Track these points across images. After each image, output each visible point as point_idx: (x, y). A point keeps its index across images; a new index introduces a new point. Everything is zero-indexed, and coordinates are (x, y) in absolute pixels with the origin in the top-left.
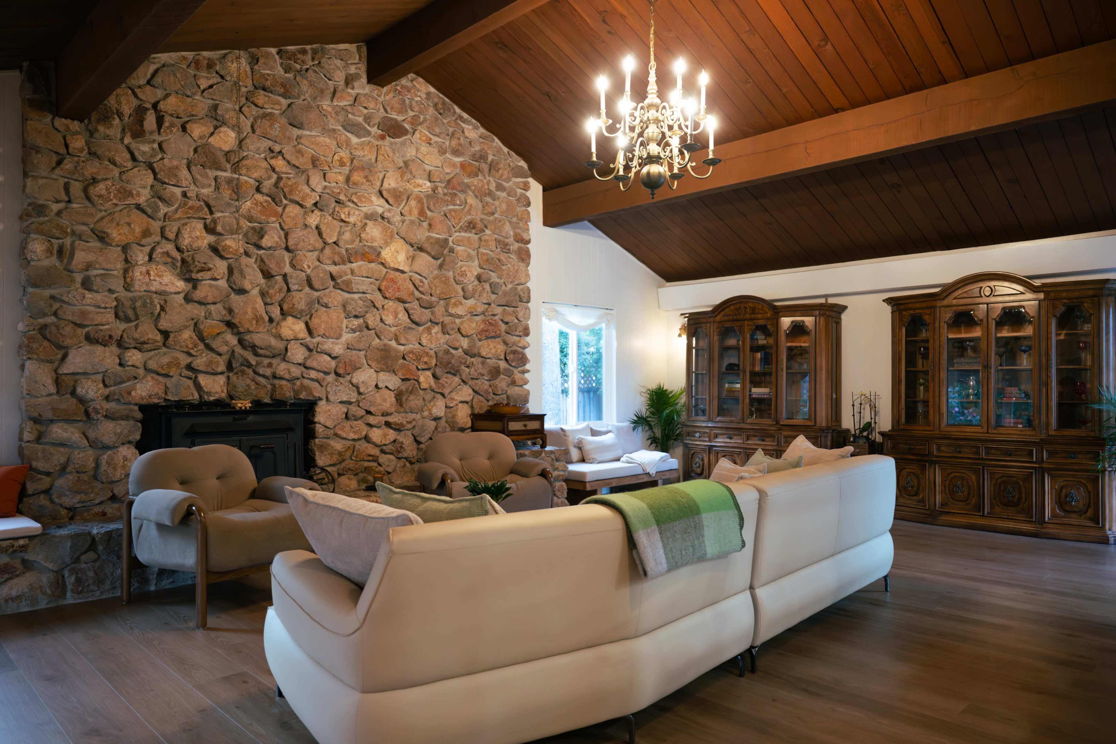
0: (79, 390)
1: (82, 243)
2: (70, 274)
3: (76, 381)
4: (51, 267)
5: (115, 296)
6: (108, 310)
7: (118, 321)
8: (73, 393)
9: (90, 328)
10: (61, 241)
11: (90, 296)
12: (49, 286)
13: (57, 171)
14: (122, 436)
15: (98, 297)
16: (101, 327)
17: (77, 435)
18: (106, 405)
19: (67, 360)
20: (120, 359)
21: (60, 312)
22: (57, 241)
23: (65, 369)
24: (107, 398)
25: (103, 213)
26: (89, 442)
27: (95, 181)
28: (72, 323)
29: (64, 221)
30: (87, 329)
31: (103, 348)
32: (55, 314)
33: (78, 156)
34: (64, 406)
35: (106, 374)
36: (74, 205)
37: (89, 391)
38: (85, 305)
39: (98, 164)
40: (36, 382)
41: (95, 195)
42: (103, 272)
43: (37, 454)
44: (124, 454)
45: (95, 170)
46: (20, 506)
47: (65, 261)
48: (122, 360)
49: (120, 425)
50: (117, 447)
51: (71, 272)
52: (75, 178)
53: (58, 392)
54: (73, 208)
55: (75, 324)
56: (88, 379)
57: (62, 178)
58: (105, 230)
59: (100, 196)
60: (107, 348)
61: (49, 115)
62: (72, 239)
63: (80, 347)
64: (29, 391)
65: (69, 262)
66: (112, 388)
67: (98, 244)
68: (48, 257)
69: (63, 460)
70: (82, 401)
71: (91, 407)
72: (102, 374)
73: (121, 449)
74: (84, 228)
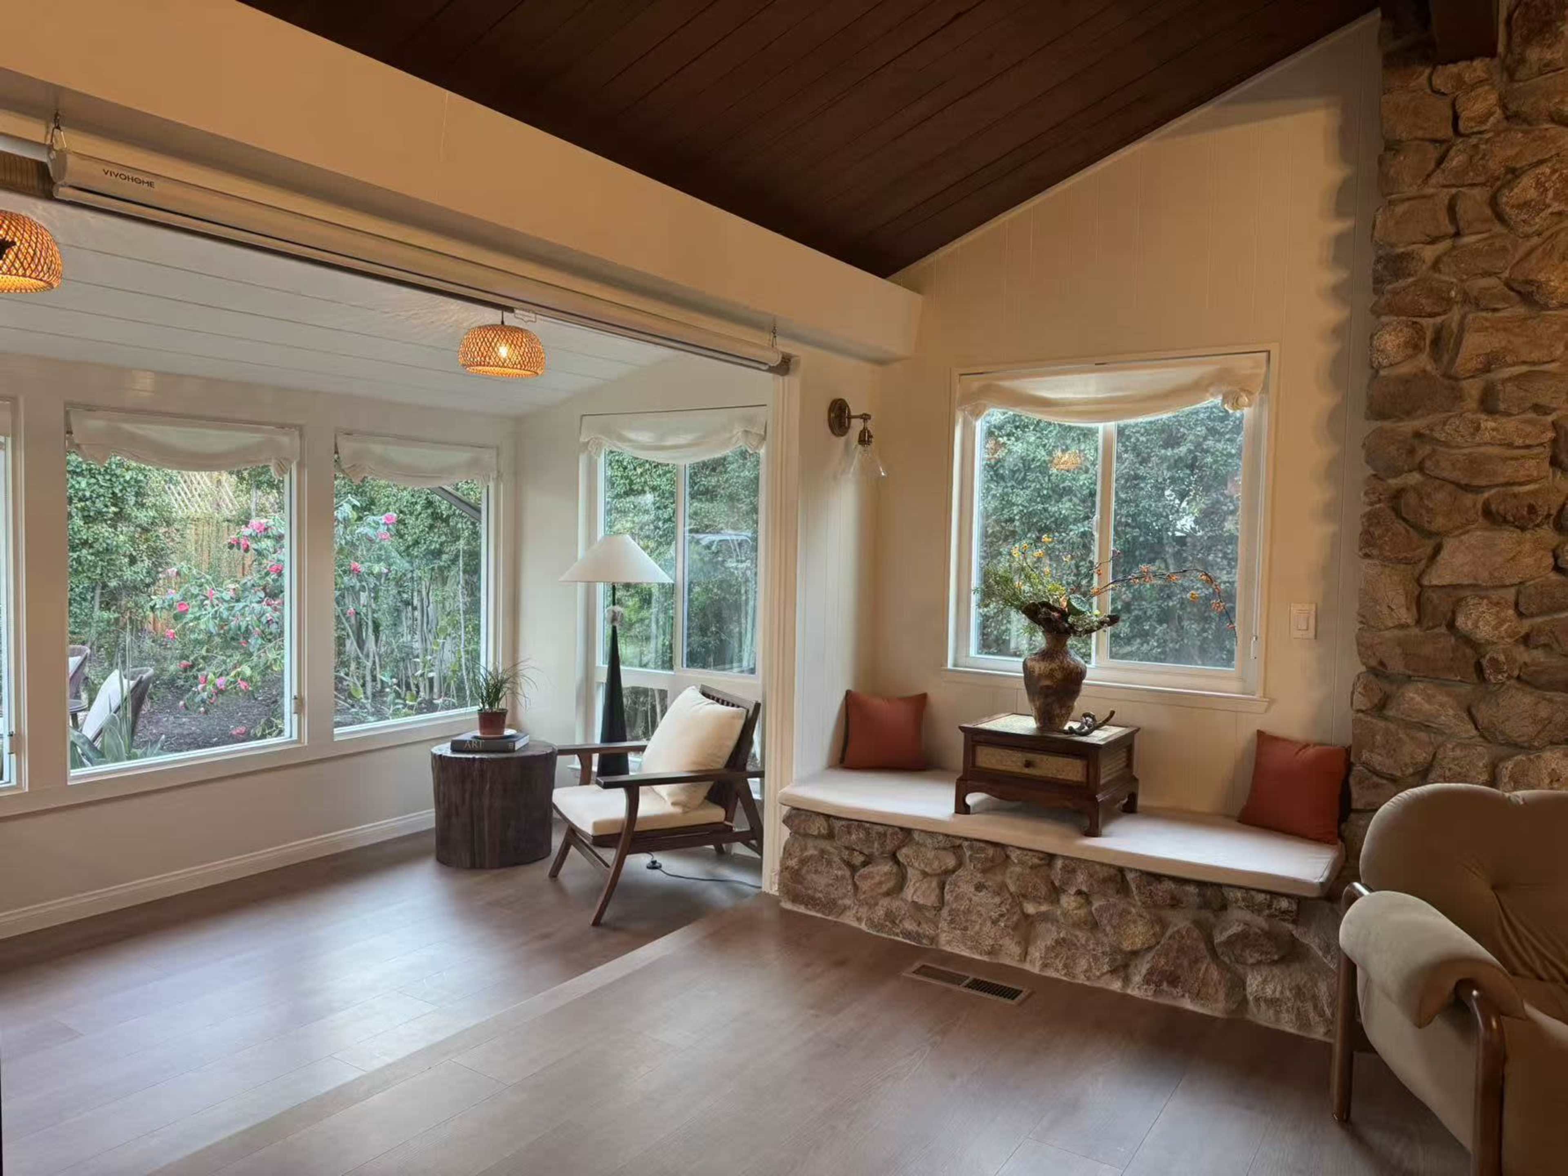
0: (1460, 621)
1: (1484, 314)
2: (1453, 383)
3: (1459, 601)
4: (1415, 375)
5: (1550, 418)
6: (1535, 451)
7: (1559, 474)
8: (1451, 626)
9: (1493, 491)
10: (1439, 320)
11: (1491, 424)
12: (1409, 414)
13: (1438, 178)
14: (1551, 727)
15: (1510, 425)
16: (1516, 489)
17: (1451, 712)
18: (1523, 655)
19: (1439, 558)
20: (1556, 557)
21: (1428, 464)
22: (1431, 321)
23: (1434, 578)
24: (1526, 640)
25: (1535, 240)
26: (1477, 728)
27: (1514, 173)
28: (1452, 483)
29: (1446, 277)
30: (1486, 495)
31: (1516, 534)
32: (1421, 468)
33: (1480, 133)
34: (1427, 650)
35: (1522, 588)
36: (1466, 240)
37: (1481, 624)
38: (1479, 445)
39: (1520, 135)
40: (1376, 601)
41: (1513, 207)
42: (1524, 369)
43: (1373, 736)
44: (1553, 766)
45: (1511, 152)
46: (1343, 826)
47: (1446, 358)
48: (1559, 561)
49: (1550, 701)
50: (1538, 749)
51: (1457, 379)
52: (1470, 182)
53: (1418, 622)
54: (1463, 246)
55: (1458, 485)
56: (1482, 598)
57: (1445, 190)
58: (1530, 278)
59: (1525, 205)
60: (1528, 535)
61: (1421, 69)
62: (1462, 312)
63: (1468, 532)
64: (1364, 617)
65: (1452, 360)
66: (1539, 620)
67: (1521, 310)
68: (1410, 357)
69: (1422, 756)
70: (1468, 641)
71: (1488, 657)
72: (1513, 590)
73: (1547, 755)
74: (1491, 281)
